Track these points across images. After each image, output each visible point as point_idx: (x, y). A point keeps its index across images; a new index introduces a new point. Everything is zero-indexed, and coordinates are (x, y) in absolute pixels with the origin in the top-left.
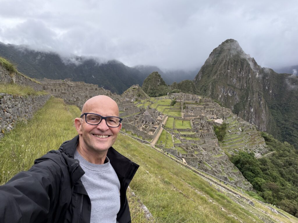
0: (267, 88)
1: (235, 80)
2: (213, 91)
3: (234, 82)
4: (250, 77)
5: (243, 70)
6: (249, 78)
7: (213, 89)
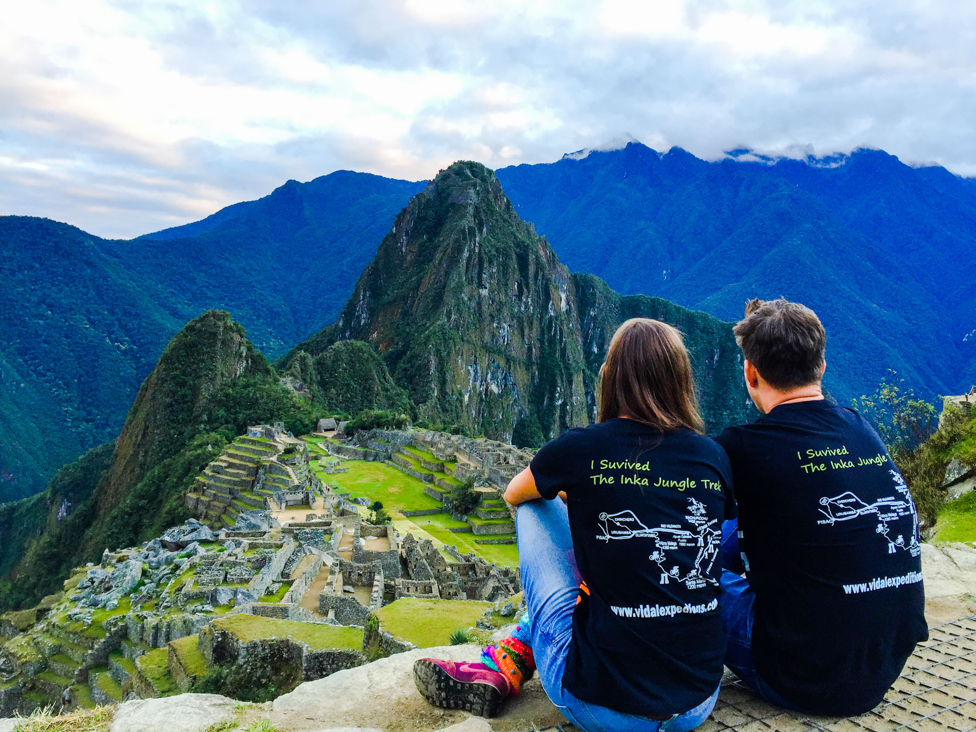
0: (595, 350)
1: (505, 330)
2: (443, 383)
3: (503, 337)
4: (552, 314)
5: (527, 287)
6: (547, 317)
7: (442, 371)
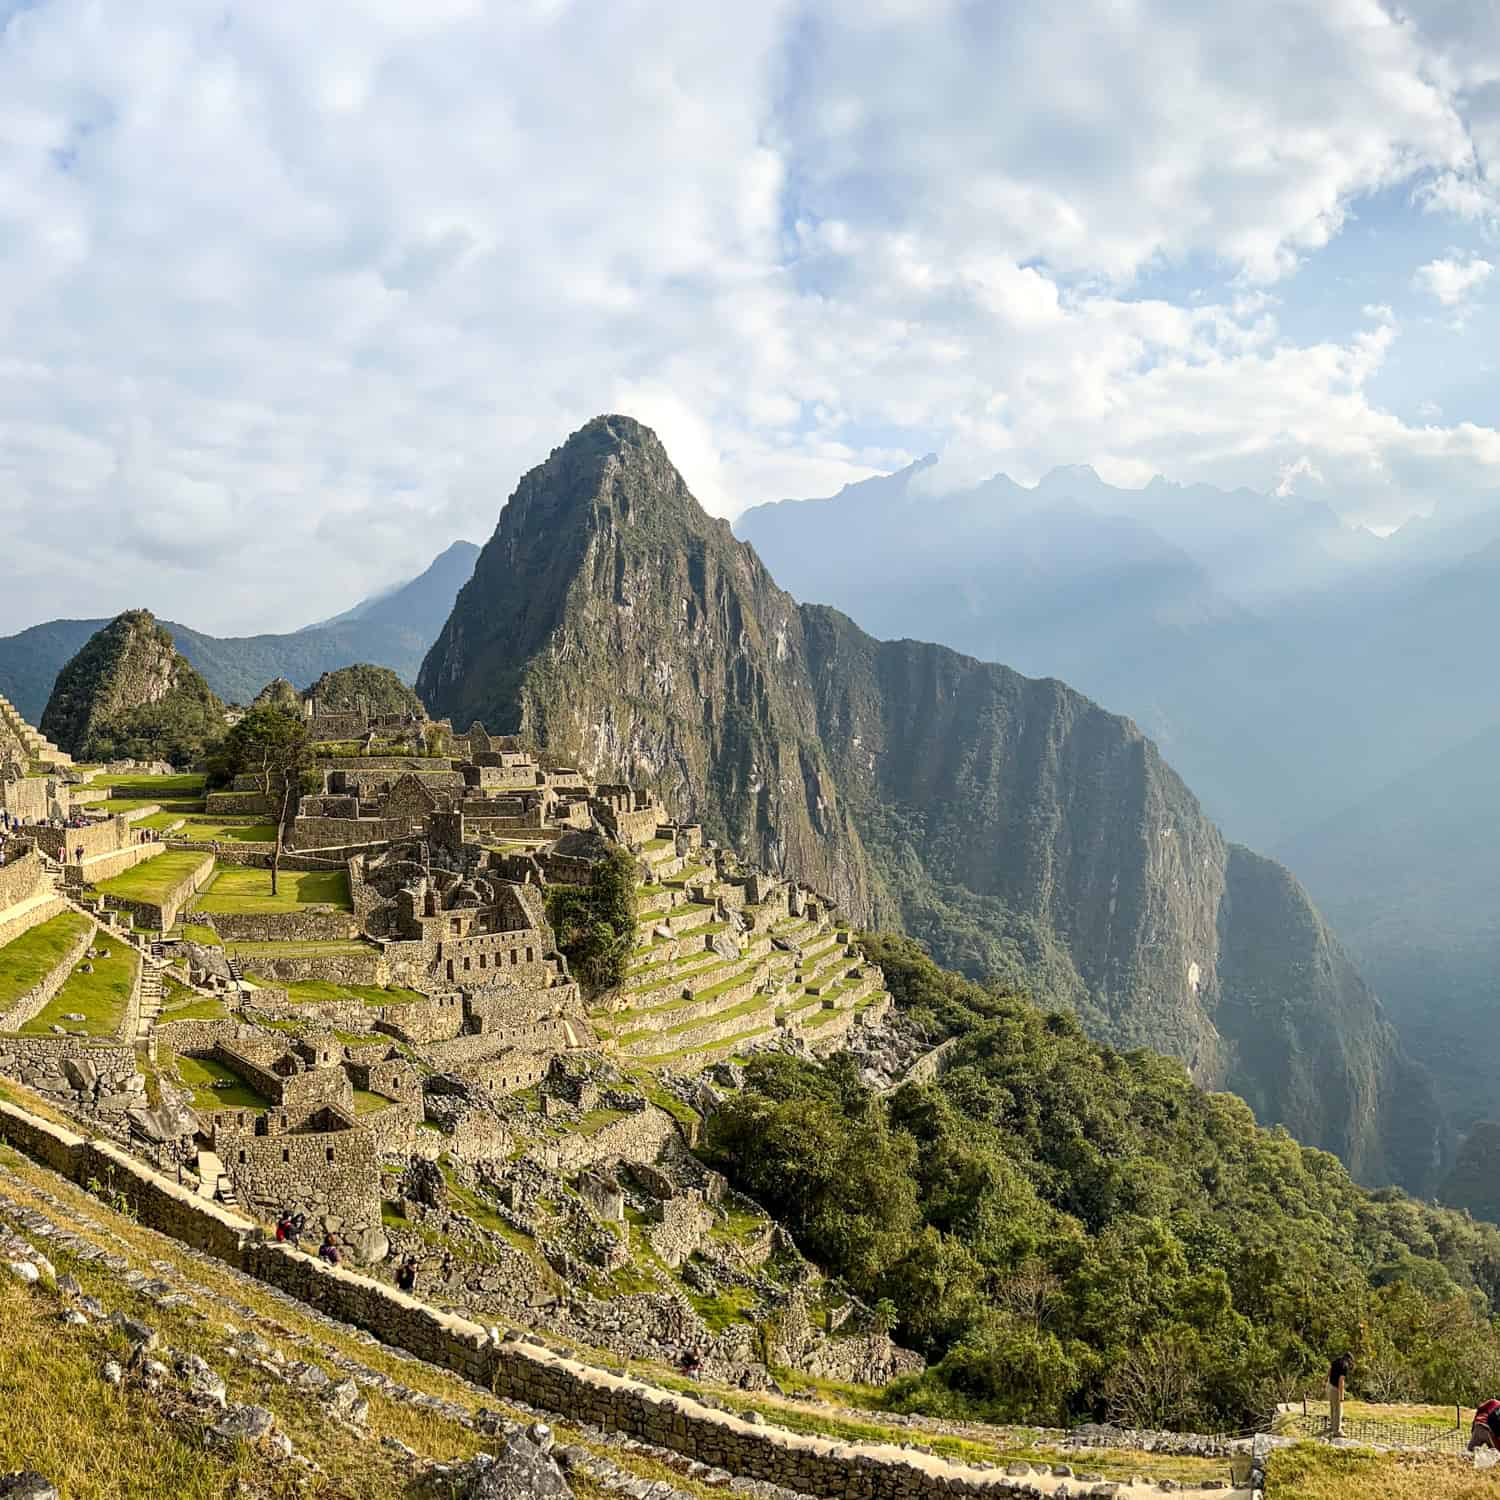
0: (835, 721)
3: (661, 685)
5: (703, 608)
6: (738, 655)
